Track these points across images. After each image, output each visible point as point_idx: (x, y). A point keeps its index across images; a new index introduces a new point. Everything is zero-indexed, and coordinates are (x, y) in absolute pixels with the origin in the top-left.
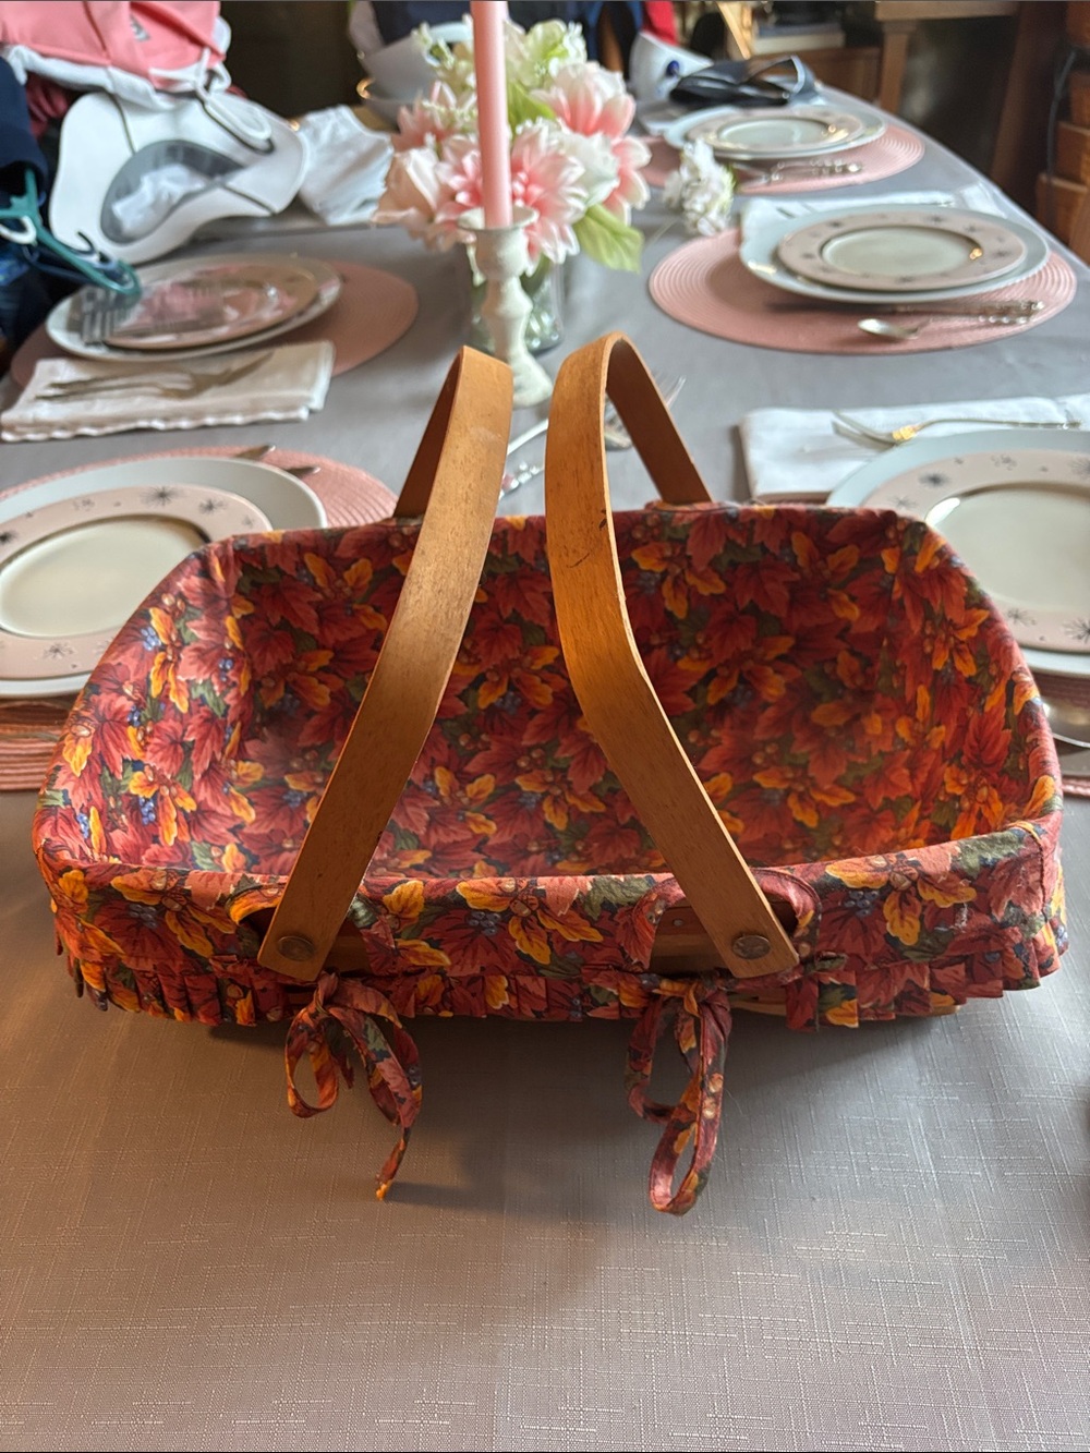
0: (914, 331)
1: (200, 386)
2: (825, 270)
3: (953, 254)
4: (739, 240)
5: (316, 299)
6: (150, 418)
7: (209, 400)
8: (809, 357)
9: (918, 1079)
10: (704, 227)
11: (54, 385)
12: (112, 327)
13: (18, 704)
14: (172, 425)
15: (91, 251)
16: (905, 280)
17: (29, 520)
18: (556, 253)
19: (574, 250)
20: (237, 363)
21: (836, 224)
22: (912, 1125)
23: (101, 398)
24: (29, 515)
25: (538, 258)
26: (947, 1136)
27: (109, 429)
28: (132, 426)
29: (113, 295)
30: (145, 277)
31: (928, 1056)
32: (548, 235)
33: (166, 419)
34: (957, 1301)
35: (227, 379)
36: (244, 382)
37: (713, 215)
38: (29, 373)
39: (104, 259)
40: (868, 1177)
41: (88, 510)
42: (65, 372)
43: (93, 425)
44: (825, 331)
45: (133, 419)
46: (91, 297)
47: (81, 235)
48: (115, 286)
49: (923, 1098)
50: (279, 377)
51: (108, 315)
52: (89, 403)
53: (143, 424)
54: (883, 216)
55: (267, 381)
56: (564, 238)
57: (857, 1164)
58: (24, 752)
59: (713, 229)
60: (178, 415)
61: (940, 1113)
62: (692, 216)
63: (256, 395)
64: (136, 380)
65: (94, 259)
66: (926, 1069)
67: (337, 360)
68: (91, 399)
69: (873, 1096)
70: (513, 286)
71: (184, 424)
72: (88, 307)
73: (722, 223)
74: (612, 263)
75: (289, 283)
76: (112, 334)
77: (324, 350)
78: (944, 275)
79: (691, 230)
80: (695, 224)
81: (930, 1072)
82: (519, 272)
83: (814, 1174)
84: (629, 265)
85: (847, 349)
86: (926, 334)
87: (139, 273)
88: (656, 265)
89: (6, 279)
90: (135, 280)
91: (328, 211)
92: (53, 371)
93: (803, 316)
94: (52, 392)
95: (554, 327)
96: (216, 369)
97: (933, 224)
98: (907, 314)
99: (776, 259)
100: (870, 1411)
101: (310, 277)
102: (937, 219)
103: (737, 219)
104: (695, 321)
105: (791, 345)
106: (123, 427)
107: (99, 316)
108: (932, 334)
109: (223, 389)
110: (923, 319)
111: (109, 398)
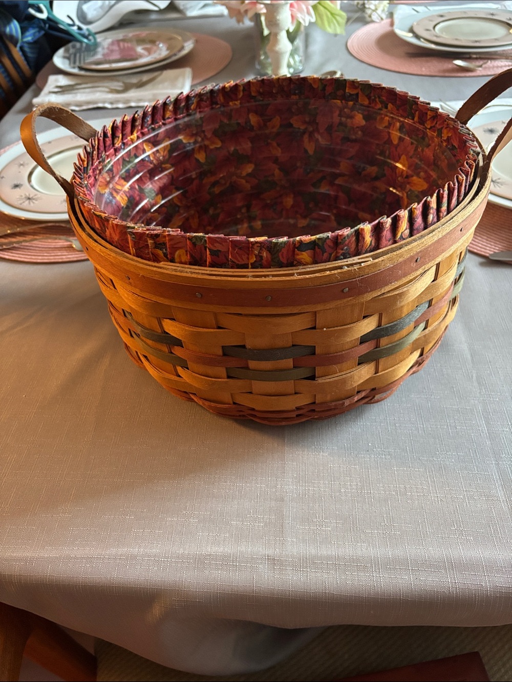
0: (481, 66)
1: (127, 88)
2: (436, 36)
3: (500, 31)
4: (392, 24)
5: (183, 48)
6: (104, 102)
7: (132, 94)
8: (428, 78)
9: (479, 391)
10: (375, 17)
11: (57, 87)
12: (84, 60)
13: (50, 224)
14: (114, 106)
15: (73, 25)
16: (476, 41)
17: (50, 144)
18: (304, 20)
19: (313, 20)
20: (145, 78)
21: (442, 16)
22: (476, 410)
23: (80, 93)
24: (50, 142)
25: (295, 23)
26: (493, 415)
27: (85, 108)
28: (95, 106)
29: (84, 45)
30: (99, 38)
31: (484, 382)
32: (300, 10)
33: (111, 103)
34: (497, 481)
35: (141, 85)
36: (149, 86)
37: (379, 11)
38: (45, 81)
39: (80, 28)
40: (455, 431)
41: (77, 141)
42: (62, 81)
43: (77, 106)
44: (435, 66)
45: (96, 103)
46: (74, 47)
47: (69, 17)
48: (85, 40)
49: (482, 399)
50: (166, 84)
51: (82, 54)
52: (73, 95)
53: (100, 105)
54: (465, 12)
55: (161, 86)
56: (309, 13)
57: (450, 425)
58: (53, 247)
59: (380, 18)
60: (118, 101)
61: (490, 405)
62: (369, 12)
63: (155, 92)
64: (96, 84)
65: (75, 28)
66: (483, 387)
67: (194, 78)
68: (76, 93)
69: (458, 398)
70: (283, 36)
71: (121, 106)
72: (72, 51)
73: (384, 16)
74: (330, 30)
75: (169, 40)
76: (84, 63)
77: (188, 71)
78: (496, 40)
79: (368, 19)
80: (370, 16)
81: (485, 388)
82: (287, 29)
83: (430, 429)
84: (339, 31)
85: (447, 74)
86: (485, 68)
87: (97, 36)
88: (351, 35)
89: (32, 39)
90: (95, 39)
91: (187, 9)
92: (57, 81)
93: (424, 59)
94: (56, 90)
95: (301, 61)
96: (134, 80)
97: (491, 17)
98: (476, 59)
99: (411, 30)
100: (456, 524)
101: (180, 38)
102: (492, 14)
103: (391, 15)
104: (370, 62)
105: (419, 73)
106: (91, 106)
107: (78, 55)
108: (489, 68)
109: (139, 90)
110: (486, 61)
111: (84, 93)
